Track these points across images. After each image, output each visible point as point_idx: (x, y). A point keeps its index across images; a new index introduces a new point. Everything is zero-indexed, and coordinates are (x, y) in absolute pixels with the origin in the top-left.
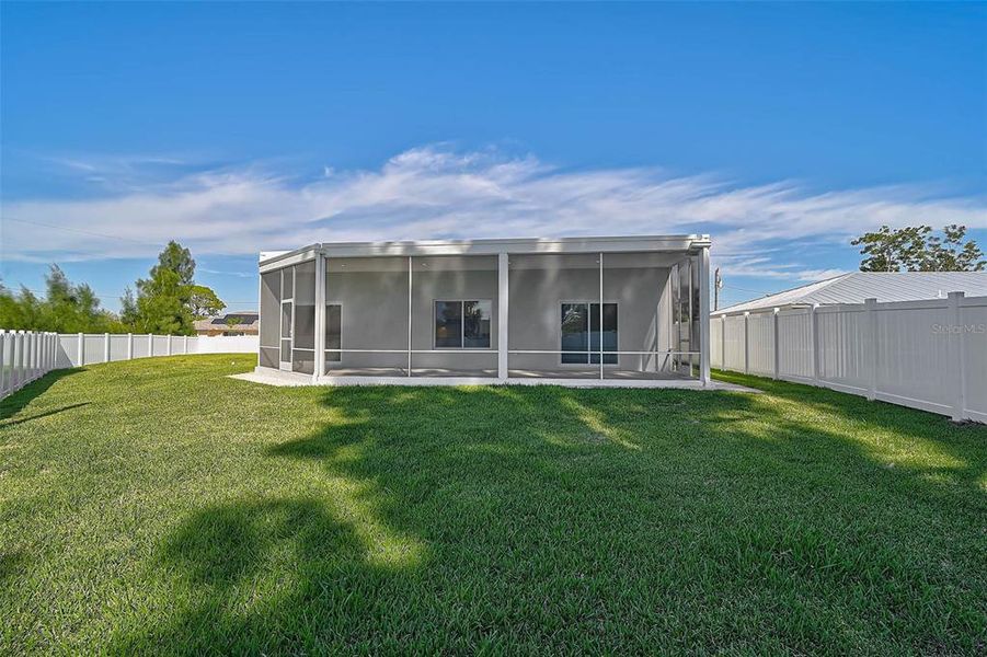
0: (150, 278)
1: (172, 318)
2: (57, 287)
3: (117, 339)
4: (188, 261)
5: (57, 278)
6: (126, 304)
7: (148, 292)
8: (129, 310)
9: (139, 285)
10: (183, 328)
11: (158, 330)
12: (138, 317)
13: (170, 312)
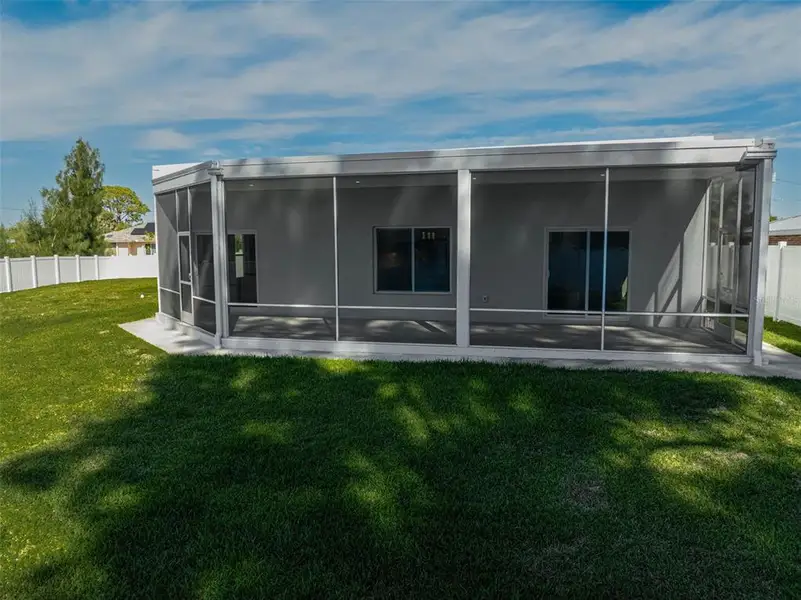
0: (56, 186)
1: (80, 236)
3: (19, 263)
4: (97, 165)
6: (30, 219)
7: (53, 203)
8: (33, 226)
9: (44, 195)
10: (93, 244)
11: (66, 250)
12: (43, 234)
13: (77, 228)
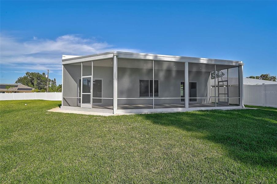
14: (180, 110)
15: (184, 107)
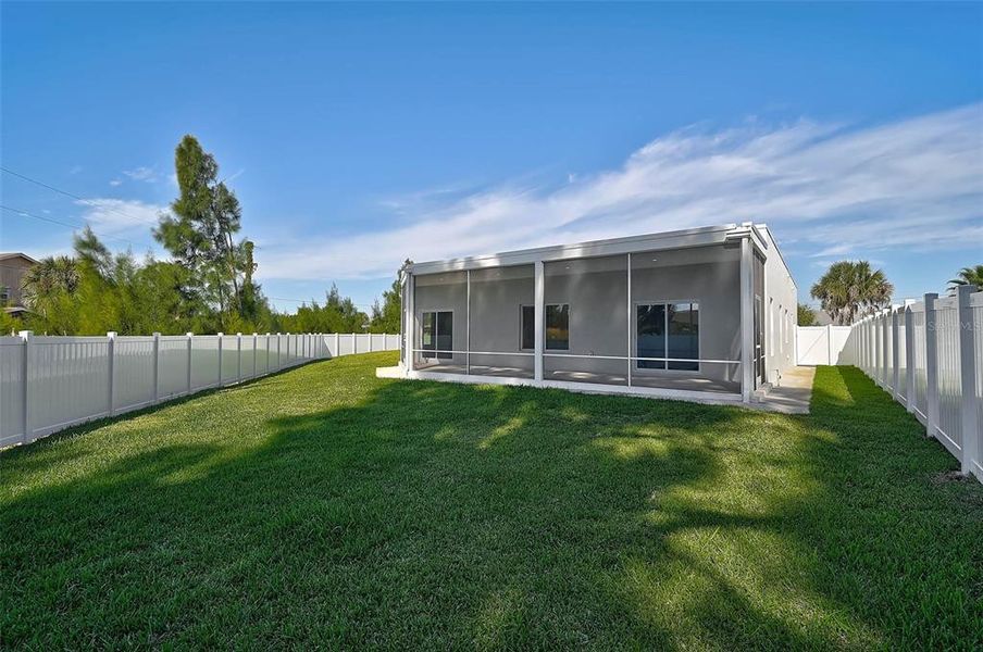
0: (392, 290)
2: (332, 300)
5: (333, 293)
6: (376, 310)
7: (389, 302)
8: (377, 314)
9: (385, 296)
12: (382, 321)
14: (526, 382)
15: (533, 378)
